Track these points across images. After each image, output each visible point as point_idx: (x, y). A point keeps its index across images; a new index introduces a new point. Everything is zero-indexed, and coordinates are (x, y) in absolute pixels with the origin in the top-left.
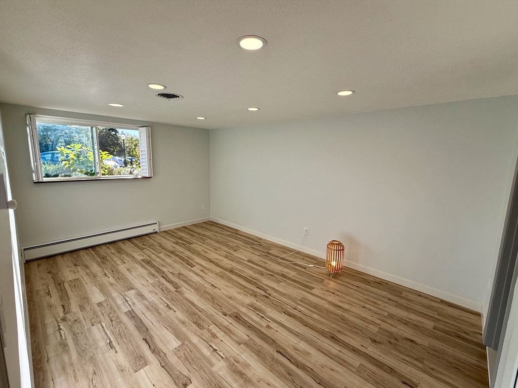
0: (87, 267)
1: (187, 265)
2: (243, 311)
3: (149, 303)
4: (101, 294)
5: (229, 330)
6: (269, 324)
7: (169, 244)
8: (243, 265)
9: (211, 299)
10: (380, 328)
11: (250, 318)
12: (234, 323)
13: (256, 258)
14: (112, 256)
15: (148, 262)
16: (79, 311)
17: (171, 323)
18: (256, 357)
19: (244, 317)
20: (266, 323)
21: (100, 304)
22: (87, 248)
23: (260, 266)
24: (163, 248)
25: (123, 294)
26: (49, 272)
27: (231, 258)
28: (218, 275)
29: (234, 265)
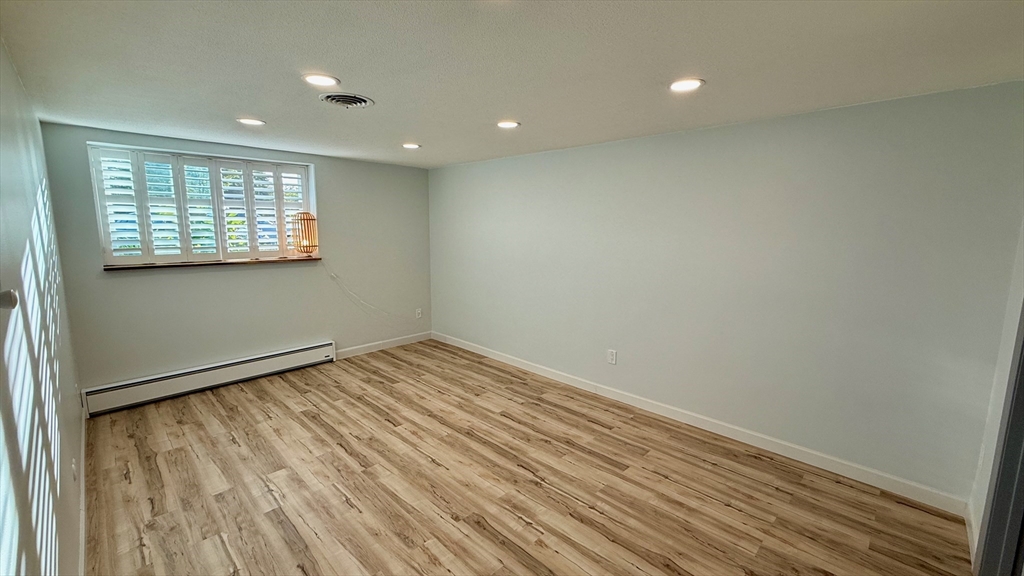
0: (200, 426)
1: (387, 423)
2: (491, 512)
3: (313, 494)
4: (223, 477)
5: (465, 550)
6: (542, 537)
7: (354, 382)
8: (493, 422)
9: (429, 488)
10: (761, 548)
11: (503, 525)
12: (474, 535)
13: (516, 409)
14: (248, 404)
15: (313, 417)
16: (181, 510)
17: (353, 536)
19: (493, 524)
20: (536, 535)
21: (220, 497)
22: (202, 391)
23: (525, 424)
24: (343, 390)
25: (264, 477)
26: (131, 436)
27: (471, 410)
28: (445, 442)
29: (477, 422)
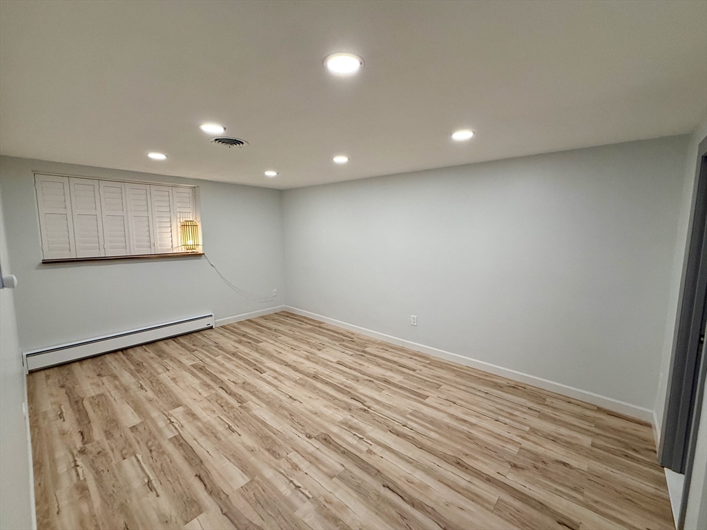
0: (115, 377)
1: (255, 371)
2: (335, 431)
3: (204, 424)
4: (135, 414)
5: (317, 459)
6: (371, 448)
7: (229, 343)
8: (332, 369)
9: (289, 416)
10: (521, 448)
11: (344, 440)
12: (323, 448)
13: (348, 359)
14: (150, 361)
15: (200, 369)
16: (104, 439)
17: (235, 452)
18: (355, 495)
19: (336, 440)
20: (367, 446)
21: (134, 429)
22: (115, 352)
23: (355, 369)
24: (221, 349)
25: (166, 413)
26: (62, 387)
27: (316, 360)
28: (299, 384)
29: (320, 369)
